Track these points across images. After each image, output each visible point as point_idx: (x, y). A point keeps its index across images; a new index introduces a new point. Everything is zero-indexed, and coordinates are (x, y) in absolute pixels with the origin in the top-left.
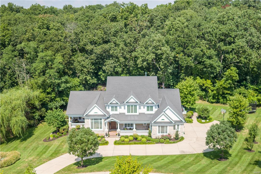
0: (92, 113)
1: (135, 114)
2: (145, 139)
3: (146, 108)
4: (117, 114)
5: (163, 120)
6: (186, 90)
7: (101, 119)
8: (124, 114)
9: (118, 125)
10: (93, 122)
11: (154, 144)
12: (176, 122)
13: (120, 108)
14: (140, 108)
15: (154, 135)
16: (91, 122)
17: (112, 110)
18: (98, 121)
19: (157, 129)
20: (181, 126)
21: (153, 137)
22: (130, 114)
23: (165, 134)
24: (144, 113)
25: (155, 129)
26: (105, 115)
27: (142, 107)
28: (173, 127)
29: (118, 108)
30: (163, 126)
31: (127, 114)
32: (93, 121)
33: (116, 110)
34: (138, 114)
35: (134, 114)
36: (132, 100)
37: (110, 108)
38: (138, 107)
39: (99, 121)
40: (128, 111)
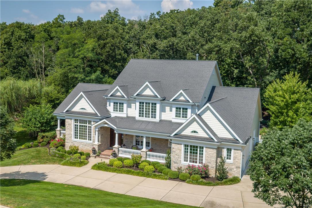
0: (76, 109)
1: (153, 120)
2: (153, 167)
3: (174, 109)
4: (122, 118)
5: (195, 132)
6: (282, 99)
7: (90, 122)
8: (134, 118)
9: (117, 135)
10: (77, 125)
11: (166, 179)
12: (222, 140)
13: (129, 106)
14: (163, 110)
15: (175, 163)
16: (75, 125)
17: (115, 109)
18: (85, 125)
19: (181, 150)
20: (235, 153)
21: (174, 167)
22: (144, 119)
23: (197, 165)
24: (170, 122)
25: (178, 151)
26: (96, 115)
27: (168, 109)
28: (215, 151)
29: (125, 105)
30: (194, 147)
31: (138, 118)
32: (79, 124)
33: (121, 110)
34: (157, 119)
35: (150, 119)
36: (148, 92)
37: (112, 104)
38: (158, 106)
39: (88, 125)
40: (141, 114)
